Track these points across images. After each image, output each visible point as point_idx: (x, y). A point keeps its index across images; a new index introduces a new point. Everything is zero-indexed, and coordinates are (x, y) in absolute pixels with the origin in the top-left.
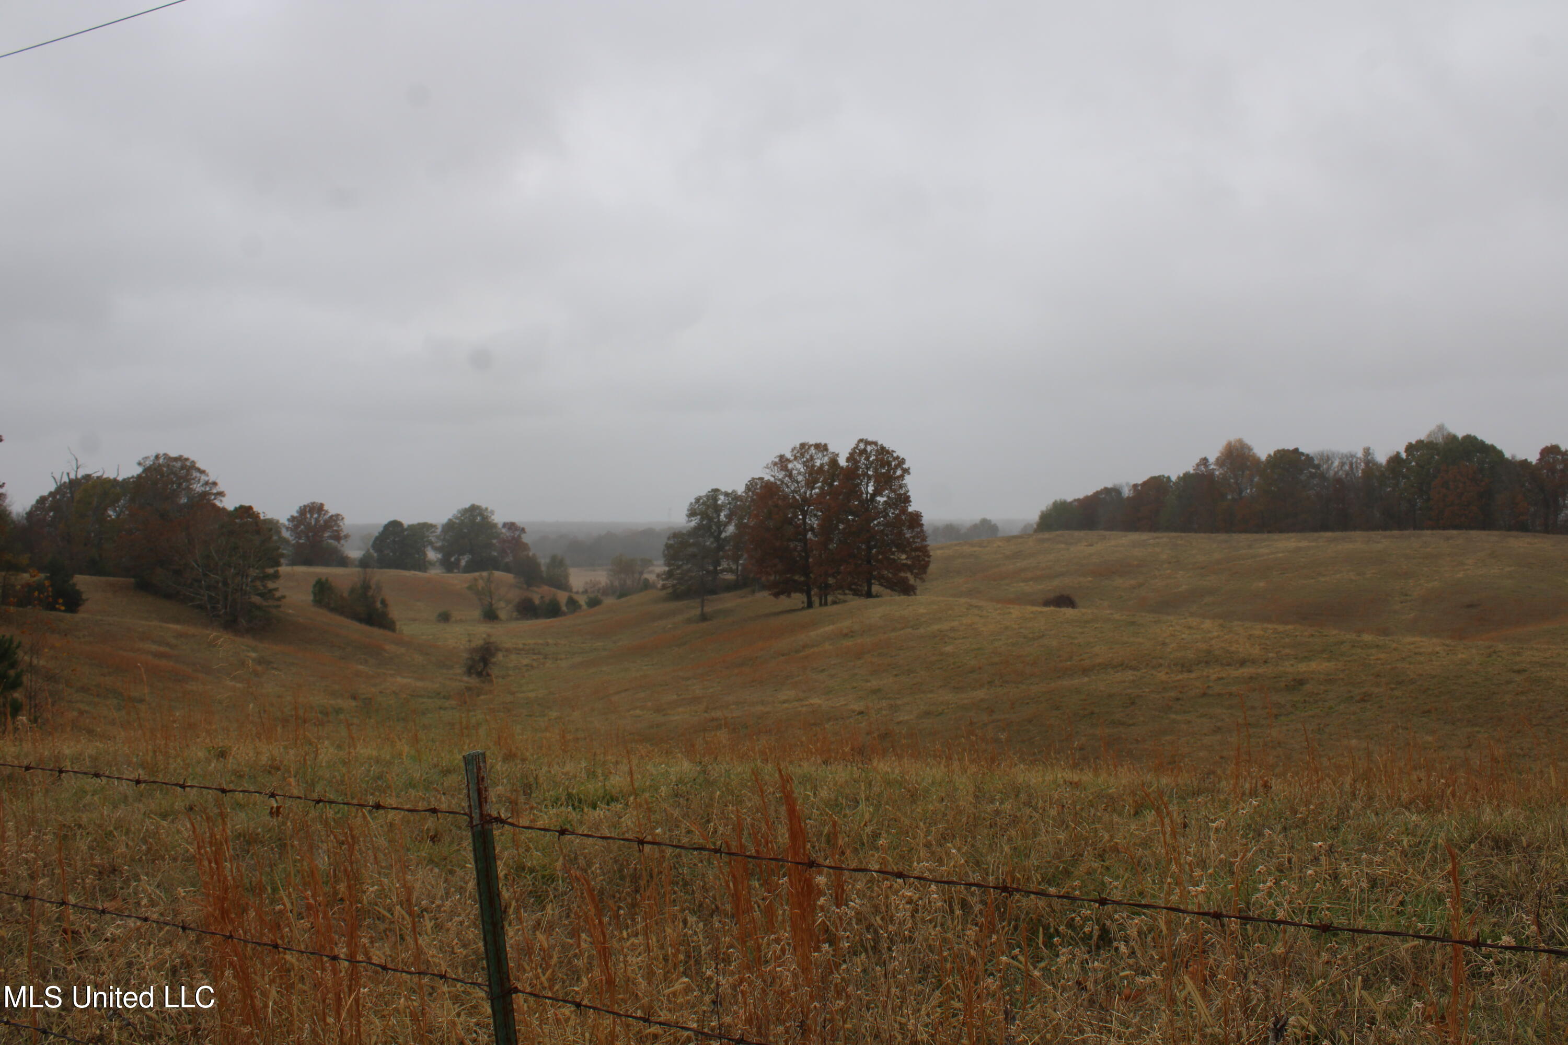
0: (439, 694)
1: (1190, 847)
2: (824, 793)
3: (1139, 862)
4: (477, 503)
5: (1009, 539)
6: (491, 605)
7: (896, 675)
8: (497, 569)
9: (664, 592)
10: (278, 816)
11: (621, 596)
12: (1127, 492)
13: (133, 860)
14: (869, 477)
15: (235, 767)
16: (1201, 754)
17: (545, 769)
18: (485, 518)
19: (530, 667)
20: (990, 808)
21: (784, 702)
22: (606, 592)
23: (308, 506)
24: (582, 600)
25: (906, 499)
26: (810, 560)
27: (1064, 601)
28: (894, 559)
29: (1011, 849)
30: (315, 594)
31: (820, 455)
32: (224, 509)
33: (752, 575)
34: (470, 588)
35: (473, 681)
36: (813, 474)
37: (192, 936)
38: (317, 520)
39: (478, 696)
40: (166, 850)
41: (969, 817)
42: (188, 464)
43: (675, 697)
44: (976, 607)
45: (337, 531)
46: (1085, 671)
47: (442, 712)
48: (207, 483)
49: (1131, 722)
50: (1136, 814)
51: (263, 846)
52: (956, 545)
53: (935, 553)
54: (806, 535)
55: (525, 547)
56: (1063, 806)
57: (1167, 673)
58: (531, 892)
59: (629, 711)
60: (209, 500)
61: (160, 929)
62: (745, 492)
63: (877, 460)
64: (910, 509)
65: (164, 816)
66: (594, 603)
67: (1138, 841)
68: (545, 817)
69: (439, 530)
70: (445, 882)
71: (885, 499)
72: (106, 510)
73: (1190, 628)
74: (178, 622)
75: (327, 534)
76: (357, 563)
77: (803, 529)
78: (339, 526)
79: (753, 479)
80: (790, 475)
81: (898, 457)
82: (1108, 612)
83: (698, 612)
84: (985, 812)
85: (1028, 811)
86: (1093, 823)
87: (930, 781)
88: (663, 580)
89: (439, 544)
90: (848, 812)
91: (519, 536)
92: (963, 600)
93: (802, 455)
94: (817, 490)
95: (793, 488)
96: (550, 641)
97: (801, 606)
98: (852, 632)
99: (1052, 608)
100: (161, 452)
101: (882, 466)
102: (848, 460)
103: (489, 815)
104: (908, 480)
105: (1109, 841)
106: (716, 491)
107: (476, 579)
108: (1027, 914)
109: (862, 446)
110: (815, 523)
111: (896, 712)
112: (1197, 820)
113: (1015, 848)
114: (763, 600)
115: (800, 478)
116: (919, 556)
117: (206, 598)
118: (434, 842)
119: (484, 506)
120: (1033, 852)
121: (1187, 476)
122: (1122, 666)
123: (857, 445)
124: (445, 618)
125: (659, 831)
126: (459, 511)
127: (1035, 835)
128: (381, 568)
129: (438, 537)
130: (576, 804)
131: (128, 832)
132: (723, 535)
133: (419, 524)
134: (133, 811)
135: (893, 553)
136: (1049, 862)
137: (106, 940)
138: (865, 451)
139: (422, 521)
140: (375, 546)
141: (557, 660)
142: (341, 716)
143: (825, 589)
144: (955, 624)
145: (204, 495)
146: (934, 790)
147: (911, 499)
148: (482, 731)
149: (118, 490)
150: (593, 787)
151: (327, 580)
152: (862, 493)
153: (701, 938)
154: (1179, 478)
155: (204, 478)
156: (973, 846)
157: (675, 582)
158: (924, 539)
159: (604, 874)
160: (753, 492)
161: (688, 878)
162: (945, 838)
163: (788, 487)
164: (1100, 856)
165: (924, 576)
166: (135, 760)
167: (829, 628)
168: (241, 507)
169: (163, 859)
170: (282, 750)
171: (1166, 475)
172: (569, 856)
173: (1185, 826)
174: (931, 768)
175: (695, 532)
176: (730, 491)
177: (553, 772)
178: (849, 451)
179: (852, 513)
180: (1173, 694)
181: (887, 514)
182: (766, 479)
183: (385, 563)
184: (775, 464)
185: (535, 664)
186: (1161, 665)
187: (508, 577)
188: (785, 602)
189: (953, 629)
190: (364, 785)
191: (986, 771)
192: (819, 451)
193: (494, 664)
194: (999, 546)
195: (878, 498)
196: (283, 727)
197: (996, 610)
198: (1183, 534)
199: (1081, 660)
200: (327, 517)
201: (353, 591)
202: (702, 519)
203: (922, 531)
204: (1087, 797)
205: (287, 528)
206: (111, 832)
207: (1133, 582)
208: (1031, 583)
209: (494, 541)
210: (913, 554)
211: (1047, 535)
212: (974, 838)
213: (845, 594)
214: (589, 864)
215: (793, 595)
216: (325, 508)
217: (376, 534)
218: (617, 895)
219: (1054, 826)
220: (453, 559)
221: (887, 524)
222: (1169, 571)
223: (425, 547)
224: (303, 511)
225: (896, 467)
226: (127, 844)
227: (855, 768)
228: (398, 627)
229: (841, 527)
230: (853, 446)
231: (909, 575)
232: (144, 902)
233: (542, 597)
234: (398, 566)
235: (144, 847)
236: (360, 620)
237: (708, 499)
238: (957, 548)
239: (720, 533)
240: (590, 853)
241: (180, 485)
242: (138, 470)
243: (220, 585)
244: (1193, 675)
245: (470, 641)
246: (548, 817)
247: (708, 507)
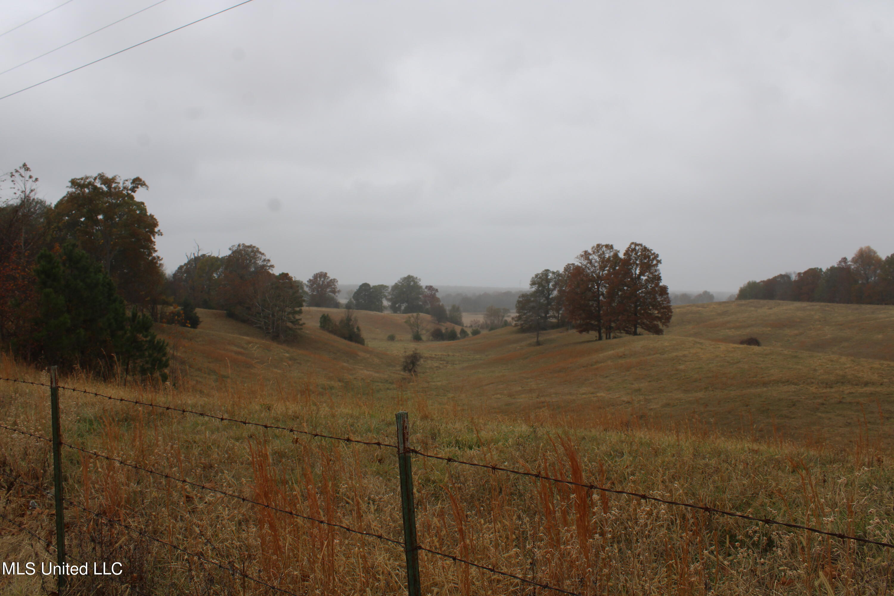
0: (387, 381)
1: (827, 495)
2: (604, 448)
3: (794, 501)
4: (411, 274)
5: (720, 303)
6: (418, 332)
7: (650, 381)
8: (422, 312)
9: (516, 328)
10: (296, 443)
11: (491, 329)
12: (794, 278)
13: (221, 462)
14: (637, 265)
15: (275, 415)
16: (837, 439)
17: (444, 425)
18: (416, 284)
19: (438, 368)
20: (702, 462)
21: (584, 394)
22: (482, 327)
23: (319, 274)
24: (469, 331)
25: (659, 278)
26: (601, 312)
27: (753, 341)
28: (650, 314)
29: (714, 487)
30: (321, 323)
31: (608, 251)
32: (273, 275)
33: (566, 320)
34: (406, 322)
35: (406, 374)
36: (604, 262)
37: (250, 504)
38: (323, 282)
39: (409, 383)
40: (238, 458)
41: (689, 467)
42: (255, 249)
43: (520, 388)
44: (699, 343)
45: (334, 288)
46: (765, 384)
47: (389, 391)
48: (264, 260)
49: (793, 416)
50: (793, 471)
51: (288, 459)
52: (688, 306)
53: (676, 311)
54: (599, 297)
55: (438, 300)
56: (748, 464)
57: (816, 388)
58: (433, 494)
59: (493, 395)
60: (266, 269)
61: (233, 499)
62: (564, 272)
63: (642, 254)
64: (661, 284)
65: (237, 440)
66: (476, 333)
67: (794, 488)
68: (443, 453)
69: (390, 289)
70: (385, 485)
71: (646, 278)
72: (212, 273)
73: (832, 361)
74: (248, 335)
75: (328, 290)
76: (344, 306)
77: (597, 295)
78: (335, 285)
79: (569, 264)
80: (591, 263)
81: (654, 253)
82: (781, 349)
83: (535, 340)
84: (700, 464)
85: (725, 465)
86: (766, 475)
87: (667, 444)
88: (515, 321)
89: (390, 297)
90: (617, 459)
91: (435, 294)
92: (691, 339)
93: (598, 251)
94: (606, 272)
95: (592, 270)
96: (450, 354)
97: (595, 339)
98: (624, 355)
99: (745, 346)
100: (241, 243)
101: (645, 258)
102: (625, 254)
103: (409, 448)
104: (660, 267)
105: (775, 487)
106: (547, 271)
107: (410, 317)
108: (723, 527)
109: (633, 246)
110: (604, 290)
111: (649, 403)
112: (832, 478)
113: (717, 487)
114: (573, 335)
115: (596, 264)
116: (665, 312)
117: (263, 323)
118: (380, 463)
119: (415, 276)
120: (727, 490)
121: (832, 269)
122: (788, 382)
123: (630, 246)
124: (392, 338)
125: (506, 464)
126: (401, 279)
127: (729, 480)
128: (358, 309)
129: (389, 293)
130: (461, 446)
131: (218, 447)
132: (551, 296)
133: (379, 285)
134: (222, 436)
135: (650, 310)
136: (737, 497)
137: (206, 503)
138: (634, 249)
139: (380, 283)
140: (354, 297)
141: (454, 364)
142: (333, 391)
143: (609, 329)
144: (686, 353)
145: (263, 266)
146: (669, 449)
147: (662, 278)
148: (410, 403)
149: (219, 263)
150: (470, 437)
151: (328, 315)
152: (633, 274)
153: (528, 527)
154: (827, 269)
155: (263, 257)
156: (691, 484)
157: (522, 322)
158: (669, 302)
159: (474, 487)
160: (568, 272)
161: (522, 492)
162: (674, 478)
163: (589, 269)
164: (770, 495)
165: (668, 324)
166: (223, 408)
167: (611, 352)
168: (283, 274)
169: (235, 462)
170: (300, 407)
171: (819, 268)
172: (455, 475)
173: (825, 481)
174: (668, 437)
175: (534, 294)
176: (555, 271)
177: (448, 427)
178: (626, 249)
179: (626, 286)
180: (820, 401)
181: (647, 287)
182: (576, 264)
183: (359, 306)
184: (582, 256)
185: (441, 366)
186: (812, 383)
187: (428, 317)
188: (586, 336)
189: (685, 356)
190: (343, 429)
191: (701, 440)
192: (608, 249)
193: (418, 365)
194: (714, 308)
195: (642, 277)
196: (301, 395)
197: (711, 345)
198: (829, 304)
199: (762, 378)
200: (328, 280)
201: (342, 321)
202: (539, 287)
203: (668, 297)
204: (763, 460)
205: (307, 286)
206: (210, 446)
207: (796, 332)
208: (733, 330)
209: (421, 296)
210: (662, 310)
211: (743, 302)
212: (692, 479)
213: (621, 333)
214: (466, 480)
215: (591, 332)
216: (328, 275)
217: (355, 290)
218: (481, 499)
219: (741, 475)
220: (397, 306)
221: (647, 293)
222: (819, 326)
223: (382, 298)
224: (316, 276)
225: (653, 259)
226: (218, 453)
227: (623, 434)
228: (366, 343)
229: (620, 293)
230: (628, 246)
231: (659, 323)
232: (225, 484)
233: (447, 329)
234: (366, 309)
235: (226, 456)
236: (345, 338)
237: (543, 275)
238: (688, 308)
239: (549, 295)
240: (467, 474)
241: (250, 261)
242: (229, 253)
243: (271, 316)
244: (833, 390)
245: (405, 352)
246: (444, 453)
247: (542, 280)
